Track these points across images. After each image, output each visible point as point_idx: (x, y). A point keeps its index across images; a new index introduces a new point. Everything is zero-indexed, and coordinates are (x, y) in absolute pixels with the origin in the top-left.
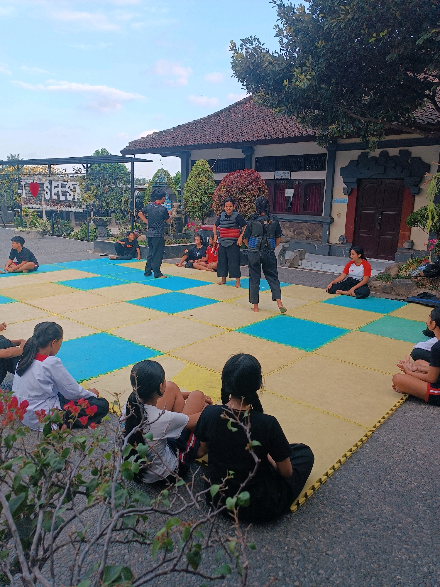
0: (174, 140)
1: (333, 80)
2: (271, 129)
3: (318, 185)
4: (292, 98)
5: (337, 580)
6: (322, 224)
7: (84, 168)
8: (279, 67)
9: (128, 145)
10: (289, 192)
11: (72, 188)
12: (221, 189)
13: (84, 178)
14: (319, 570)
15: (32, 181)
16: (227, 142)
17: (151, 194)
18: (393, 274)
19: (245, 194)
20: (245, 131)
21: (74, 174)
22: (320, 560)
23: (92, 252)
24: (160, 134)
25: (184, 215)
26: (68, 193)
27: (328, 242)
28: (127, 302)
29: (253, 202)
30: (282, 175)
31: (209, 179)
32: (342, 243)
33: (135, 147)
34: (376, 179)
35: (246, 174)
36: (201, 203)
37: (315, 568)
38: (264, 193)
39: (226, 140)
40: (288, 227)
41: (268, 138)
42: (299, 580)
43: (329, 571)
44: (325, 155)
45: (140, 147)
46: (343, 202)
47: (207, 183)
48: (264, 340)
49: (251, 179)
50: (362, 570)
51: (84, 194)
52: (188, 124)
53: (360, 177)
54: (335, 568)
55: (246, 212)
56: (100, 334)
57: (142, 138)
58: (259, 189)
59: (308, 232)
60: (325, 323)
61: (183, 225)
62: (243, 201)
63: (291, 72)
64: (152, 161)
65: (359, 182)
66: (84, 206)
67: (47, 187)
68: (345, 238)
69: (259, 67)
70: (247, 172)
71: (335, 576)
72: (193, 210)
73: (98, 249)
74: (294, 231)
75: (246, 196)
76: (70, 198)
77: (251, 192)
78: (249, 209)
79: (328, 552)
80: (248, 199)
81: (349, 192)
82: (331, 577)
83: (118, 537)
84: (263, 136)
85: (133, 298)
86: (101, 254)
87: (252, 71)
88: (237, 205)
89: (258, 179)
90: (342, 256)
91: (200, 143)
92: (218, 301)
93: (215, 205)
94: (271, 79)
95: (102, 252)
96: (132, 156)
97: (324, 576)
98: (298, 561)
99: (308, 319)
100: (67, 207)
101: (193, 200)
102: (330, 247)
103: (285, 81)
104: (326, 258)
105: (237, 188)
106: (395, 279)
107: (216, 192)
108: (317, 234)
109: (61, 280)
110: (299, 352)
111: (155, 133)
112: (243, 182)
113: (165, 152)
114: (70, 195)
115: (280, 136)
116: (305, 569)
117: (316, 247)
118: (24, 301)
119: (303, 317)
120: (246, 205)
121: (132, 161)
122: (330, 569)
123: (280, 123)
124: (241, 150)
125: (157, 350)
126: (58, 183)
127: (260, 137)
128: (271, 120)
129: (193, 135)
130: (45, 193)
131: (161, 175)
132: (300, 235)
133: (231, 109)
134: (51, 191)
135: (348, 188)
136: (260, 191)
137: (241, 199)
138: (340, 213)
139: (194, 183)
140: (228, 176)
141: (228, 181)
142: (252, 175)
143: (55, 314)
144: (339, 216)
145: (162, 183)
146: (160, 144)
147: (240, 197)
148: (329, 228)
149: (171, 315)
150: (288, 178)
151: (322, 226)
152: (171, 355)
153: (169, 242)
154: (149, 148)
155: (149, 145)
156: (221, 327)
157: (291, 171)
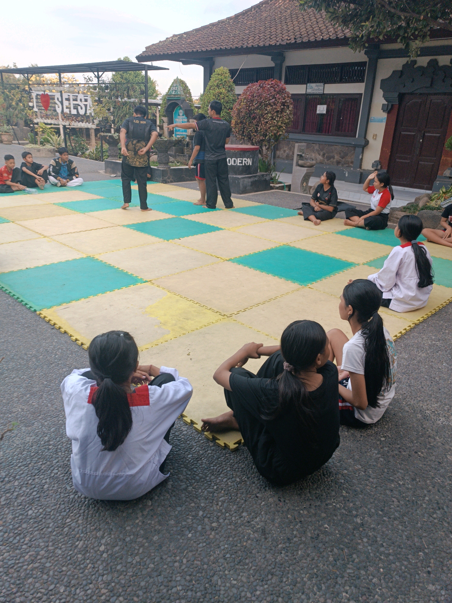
0: (194, 45)
2: (304, 31)
3: (354, 100)
5: (258, 524)
6: (355, 146)
7: (95, 76)
9: (145, 50)
10: (322, 109)
11: (83, 100)
12: (241, 102)
13: (95, 88)
14: (242, 512)
15: (43, 93)
16: (253, 46)
17: (166, 108)
18: (421, 204)
19: (266, 110)
20: (273, 33)
21: (85, 84)
22: (247, 503)
23: (104, 173)
24: (180, 36)
26: (80, 105)
27: (360, 167)
28: (124, 226)
29: (275, 119)
30: (314, 88)
31: (229, 91)
33: (152, 52)
34: (421, 94)
35: (269, 84)
37: (239, 510)
38: (288, 108)
39: (252, 44)
40: (317, 150)
41: (299, 41)
42: (218, 522)
43: (253, 514)
44: (363, 64)
45: (157, 52)
46: (381, 121)
47: (227, 97)
48: (258, 272)
49: (275, 91)
50: (289, 516)
51: (96, 107)
52: (213, 25)
53: (403, 91)
54: (259, 512)
55: (266, 130)
56: (85, 258)
57: (160, 42)
58: (283, 104)
59: (339, 156)
60: (331, 255)
62: (264, 118)
64: (168, 69)
65: (401, 97)
66: (96, 122)
67: (58, 99)
68: (379, 164)
70: (271, 83)
71: (258, 519)
73: (109, 169)
74: (324, 155)
75: (268, 112)
76: (82, 112)
77: (274, 107)
78: (270, 127)
79: (258, 495)
80: (270, 115)
81: (388, 110)
82: (253, 521)
83: (44, 466)
84: (293, 39)
85: (131, 222)
86: (112, 176)
88: (258, 122)
89: (282, 91)
91: (222, 47)
92: (221, 229)
93: (233, 121)
95: (114, 173)
96: (149, 63)
97: (246, 519)
98: (223, 502)
99: (314, 251)
100: (79, 122)
102: (361, 174)
104: (357, 187)
105: (258, 102)
106: (422, 209)
107: (236, 106)
108: (349, 159)
109: (61, 201)
110: (292, 286)
111: (175, 36)
112: (265, 95)
113: (186, 59)
114: (82, 108)
115: (312, 39)
116: (228, 510)
117: (347, 173)
118: (17, 222)
119: (309, 248)
120: (267, 122)
121: (146, 68)
122: (254, 512)
123: (315, 23)
124: (270, 58)
125: (139, 278)
126: (69, 94)
127: (290, 40)
128: (305, 19)
129: (216, 38)
130: (56, 106)
131: (177, 86)
132: (330, 159)
133: (262, 6)
134: (62, 104)
135: (388, 104)
136: (284, 105)
137: (262, 116)
138: (376, 135)
139: (212, 96)
140: (249, 87)
141: (248, 93)
142: (276, 86)
143: (45, 237)
144: (375, 138)
145: (178, 95)
146: (179, 49)
147: (260, 113)
148: (363, 152)
149: (166, 241)
150: (321, 92)
151: (355, 150)
152: (153, 284)
153: (182, 164)
154: (166, 53)
155: (166, 50)
156: (216, 257)
157: (325, 83)
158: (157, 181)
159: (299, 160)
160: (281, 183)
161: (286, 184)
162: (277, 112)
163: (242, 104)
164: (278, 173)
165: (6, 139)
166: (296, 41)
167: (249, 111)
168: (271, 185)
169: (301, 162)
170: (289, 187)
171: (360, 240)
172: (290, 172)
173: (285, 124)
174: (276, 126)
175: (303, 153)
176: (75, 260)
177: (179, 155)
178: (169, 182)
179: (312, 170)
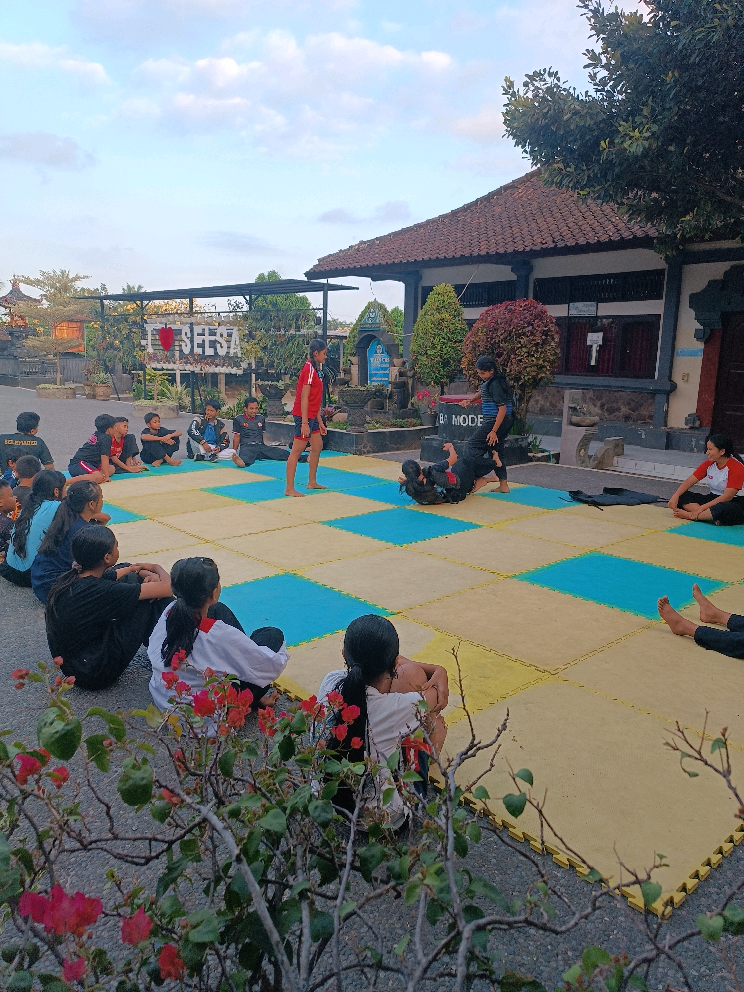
0: (395, 254)
1: (690, 137)
2: (565, 230)
3: (649, 324)
4: (613, 171)
6: (654, 393)
7: (247, 302)
8: (592, 119)
9: (318, 263)
10: (595, 338)
11: (225, 335)
12: (478, 332)
13: (245, 318)
15: (164, 326)
16: (487, 253)
17: (356, 343)
19: (520, 342)
20: (518, 234)
21: (230, 312)
24: (372, 242)
25: (410, 378)
26: (219, 343)
27: (666, 425)
28: (324, 523)
29: (533, 356)
30: (581, 309)
31: (455, 317)
32: (692, 428)
33: (330, 265)
35: (521, 306)
36: (441, 357)
38: (553, 339)
39: (486, 250)
40: (591, 399)
41: (561, 244)
44: (662, 271)
45: (338, 265)
46: (694, 354)
47: (453, 324)
48: (568, 596)
49: (531, 315)
51: (245, 345)
52: (418, 226)
53: (727, 309)
55: (520, 372)
56: (283, 576)
57: (341, 251)
58: (545, 333)
59: (628, 407)
61: (408, 395)
62: (516, 354)
63: (612, 126)
64: (358, 288)
65: (726, 318)
66: (244, 365)
67: (186, 334)
68: (696, 418)
69: (556, 121)
70: (523, 305)
72: (427, 370)
74: (602, 406)
75: (522, 345)
76: (222, 352)
77: (531, 338)
78: (526, 367)
80: (525, 350)
81: (706, 337)
84: (551, 242)
85: (332, 517)
87: (542, 127)
89: (541, 315)
90: (692, 451)
91: (439, 256)
92: (478, 526)
93: (465, 360)
94: (576, 140)
96: (324, 281)
99: (646, 561)
100: (216, 366)
101: (428, 352)
102: (668, 435)
103: (602, 143)
104: (662, 454)
105: (505, 331)
107: (469, 338)
108: (645, 412)
109: (212, 486)
110: (636, 620)
111: (362, 242)
112: (516, 321)
113: (377, 273)
114: (222, 347)
115: (582, 241)
117: (643, 434)
118: (156, 519)
119: (635, 556)
120: (520, 360)
121: (326, 288)
123: (581, 218)
124: (509, 268)
125: (380, 607)
126: (204, 327)
127: (546, 243)
128: (564, 214)
129: (427, 243)
130: (183, 344)
131: (375, 312)
132: (613, 413)
133: (492, 198)
134: (192, 341)
135: (704, 329)
136: (546, 335)
137: (513, 350)
138: (688, 375)
139: (429, 325)
140: (489, 311)
141: (489, 319)
142: (532, 308)
143: (207, 542)
144: (686, 379)
145: (376, 324)
146: (371, 260)
147: (510, 347)
148: (668, 401)
149: (398, 547)
150: (593, 314)
151: (654, 397)
152: (406, 617)
153: (384, 425)
154: (351, 266)
155: (351, 262)
156: (490, 572)
157: (598, 301)
158: (347, 452)
159: (572, 415)
160: (543, 451)
161: (551, 453)
162: (537, 344)
163: (479, 334)
164: (539, 437)
165: (101, 393)
166: (556, 245)
167: (492, 344)
168: (530, 454)
169: (575, 419)
170: (557, 457)
171: (714, 543)
172: (559, 435)
173: (548, 362)
174: (535, 365)
175: (578, 404)
176: (267, 578)
177: (376, 412)
178: (364, 453)
179: (595, 429)
